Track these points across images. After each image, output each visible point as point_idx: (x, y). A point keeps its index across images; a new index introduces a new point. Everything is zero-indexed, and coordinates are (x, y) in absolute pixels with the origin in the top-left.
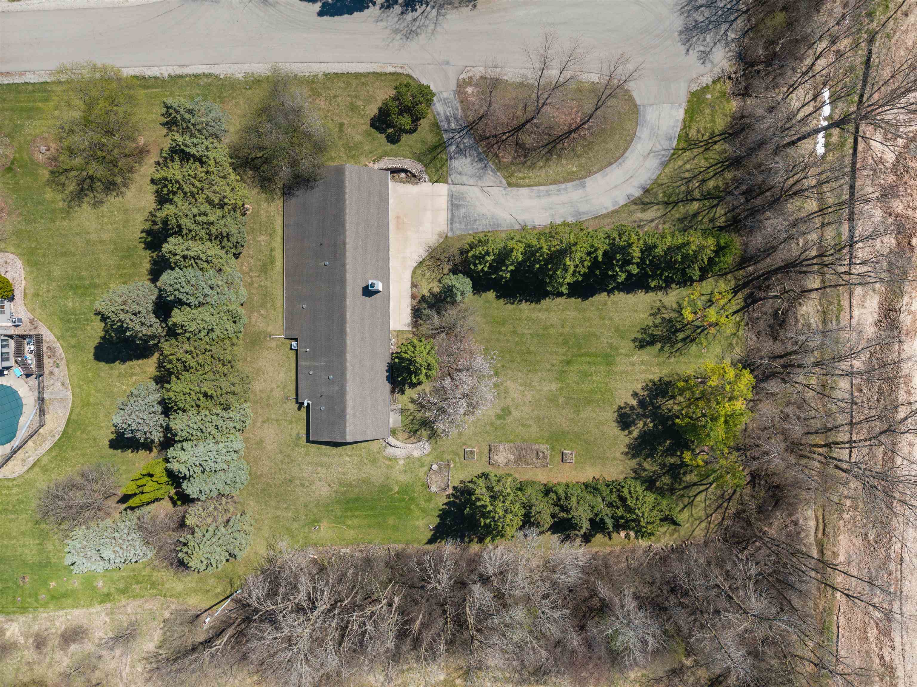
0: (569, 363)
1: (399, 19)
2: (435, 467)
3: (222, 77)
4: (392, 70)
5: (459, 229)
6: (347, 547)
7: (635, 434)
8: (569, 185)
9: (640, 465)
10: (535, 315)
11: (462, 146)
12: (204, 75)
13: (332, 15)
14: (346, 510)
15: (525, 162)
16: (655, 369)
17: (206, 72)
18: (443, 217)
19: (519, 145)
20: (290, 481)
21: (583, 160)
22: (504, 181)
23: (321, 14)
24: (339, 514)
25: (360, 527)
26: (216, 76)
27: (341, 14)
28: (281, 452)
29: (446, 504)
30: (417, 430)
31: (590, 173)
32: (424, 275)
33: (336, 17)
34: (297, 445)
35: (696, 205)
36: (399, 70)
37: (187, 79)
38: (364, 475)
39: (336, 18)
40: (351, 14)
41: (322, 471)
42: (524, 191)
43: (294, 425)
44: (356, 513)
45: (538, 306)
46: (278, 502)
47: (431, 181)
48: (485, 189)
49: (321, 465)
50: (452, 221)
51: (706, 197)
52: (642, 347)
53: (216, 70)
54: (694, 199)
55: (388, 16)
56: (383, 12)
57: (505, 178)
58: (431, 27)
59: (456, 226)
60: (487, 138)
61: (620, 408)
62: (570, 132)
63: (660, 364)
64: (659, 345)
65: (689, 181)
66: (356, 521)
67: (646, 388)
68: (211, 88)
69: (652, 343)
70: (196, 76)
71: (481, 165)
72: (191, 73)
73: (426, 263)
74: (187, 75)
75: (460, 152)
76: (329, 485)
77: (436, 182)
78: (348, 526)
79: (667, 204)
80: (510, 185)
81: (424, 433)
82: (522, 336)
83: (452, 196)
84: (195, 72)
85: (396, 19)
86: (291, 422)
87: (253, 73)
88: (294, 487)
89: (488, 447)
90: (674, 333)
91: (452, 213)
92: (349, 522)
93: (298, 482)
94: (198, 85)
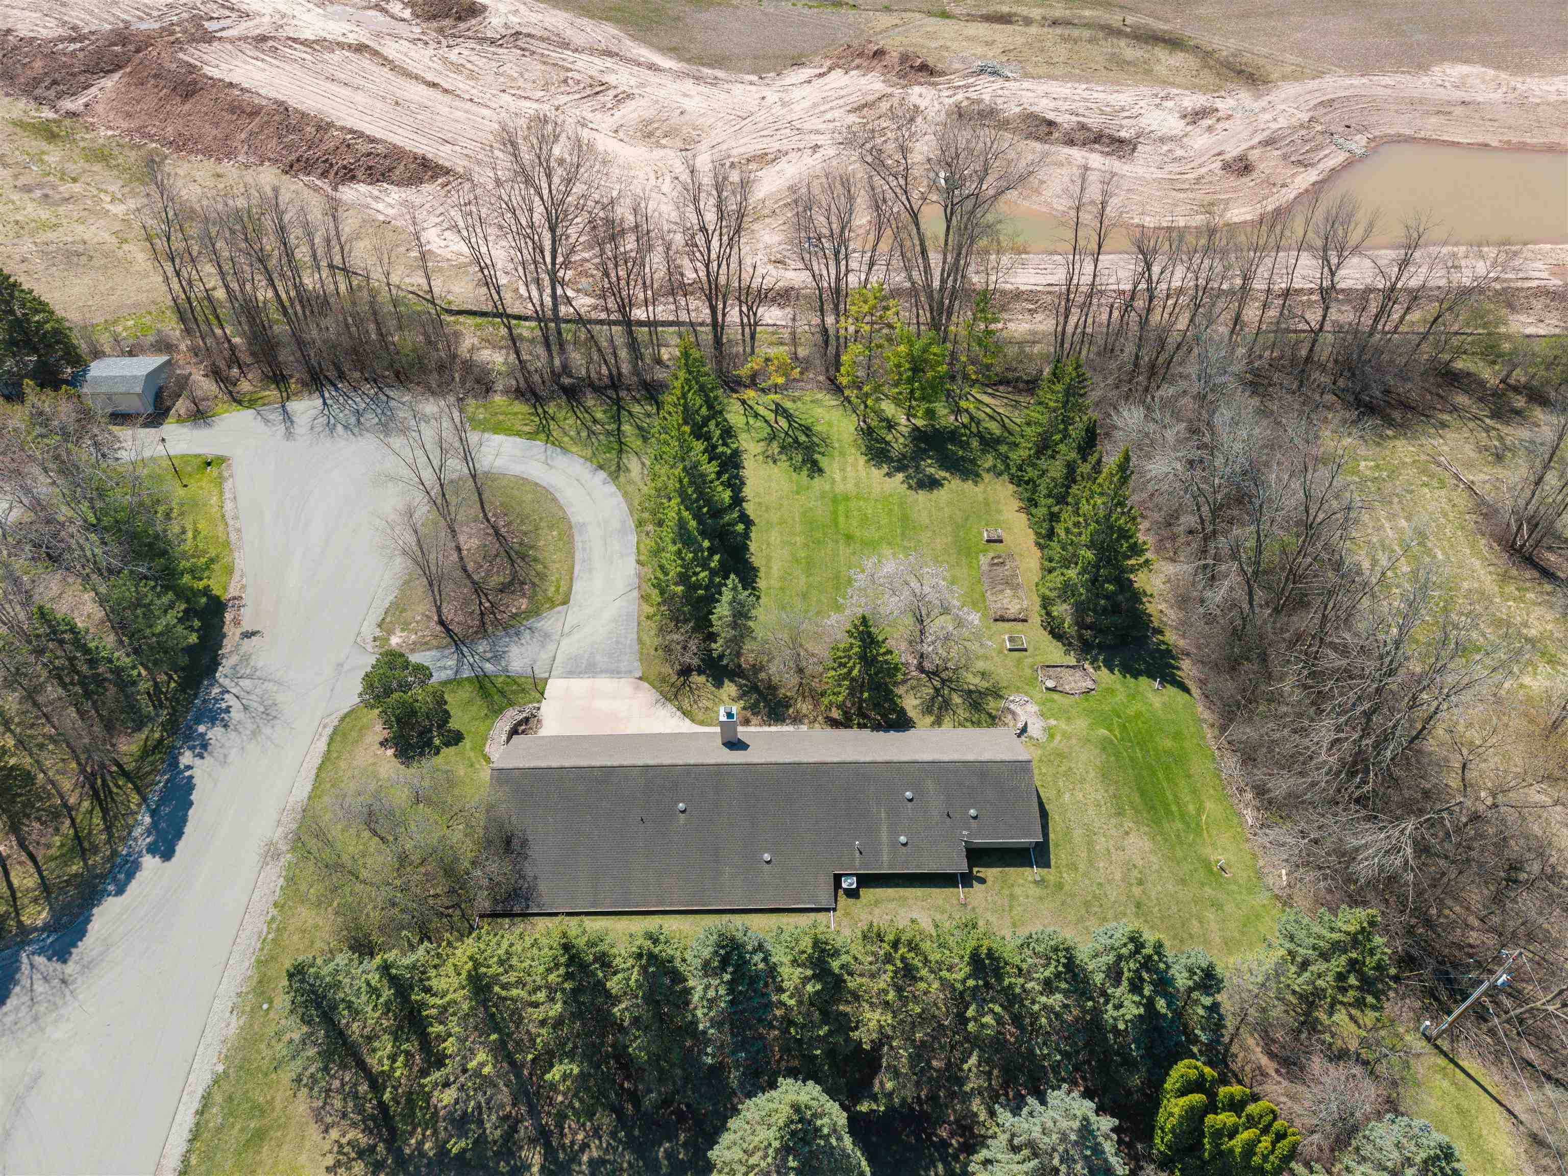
0: (849, 538)
1: (236, 730)
2: (1050, 684)
3: (220, 1068)
4: (325, 740)
5: (631, 661)
6: (1240, 815)
7: (943, 474)
8: (577, 538)
9: (988, 470)
10: (776, 571)
11: (489, 655)
12: (200, 1113)
13: (179, 834)
14: (1168, 812)
15: (534, 585)
16: (851, 459)
17: (196, 1105)
18: (605, 684)
19: (503, 589)
20: (1138, 906)
21: (543, 524)
22: (560, 608)
23: (167, 854)
24: (1179, 825)
25: (1194, 791)
26: (216, 1082)
27: (184, 820)
28: (1081, 920)
29: (1112, 671)
30: (990, 715)
31: (565, 519)
32: (707, 708)
33: (186, 830)
34: (1060, 886)
35: (626, 428)
36: (330, 731)
37: (194, 1161)
38: (1092, 774)
39: (188, 829)
40: (191, 804)
41: (1101, 844)
42: (577, 586)
43: (1017, 891)
44: (1170, 797)
45: (763, 569)
46: (1191, 936)
47: (539, 702)
48: (566, 630)
49: (1090, 845)
50: (615, 673)
51: (617, 419)
52: (821, 471)
53: (200, 1081)
54: (619, 429)
55: (222, 746)
56: (211, 754)
57: (553, 607)
58: (268, 686)
59: (624, 666)
60: (483, 624)
61: (910, 487)
62: (497, 533)
63: (842, 454)
64: (817, 456)
65: (591, 432)
66: (1186, 798)
67: (878, 466)
68: (238, 1096)
69: (815, 463)
70: (195, 1137)
71: (527, 634)
72: (183, 1147)
73: (686, 705)
74: (185, 1160)
75: (497, 657)
76: (1127, 833)
77: (542, 694)
78: (1200, 810)
79: (621, 451)
80: (565, 602)
81: (992, 705)
82: (810, 586)
83: (571, 674)
84: (187, 1135)
85: (233, 735)
86: (1012, 896)
87: (239, 995)
88: (1149, 898)
89: (1000, 624)
90: (799, 444)
91: (602, 672)
92: (1191, 808)
93: (1137, 891)
94: (219, 1129)
